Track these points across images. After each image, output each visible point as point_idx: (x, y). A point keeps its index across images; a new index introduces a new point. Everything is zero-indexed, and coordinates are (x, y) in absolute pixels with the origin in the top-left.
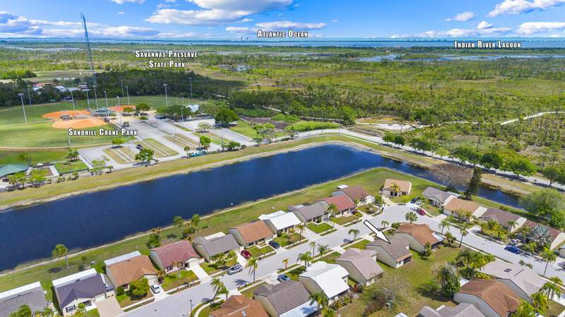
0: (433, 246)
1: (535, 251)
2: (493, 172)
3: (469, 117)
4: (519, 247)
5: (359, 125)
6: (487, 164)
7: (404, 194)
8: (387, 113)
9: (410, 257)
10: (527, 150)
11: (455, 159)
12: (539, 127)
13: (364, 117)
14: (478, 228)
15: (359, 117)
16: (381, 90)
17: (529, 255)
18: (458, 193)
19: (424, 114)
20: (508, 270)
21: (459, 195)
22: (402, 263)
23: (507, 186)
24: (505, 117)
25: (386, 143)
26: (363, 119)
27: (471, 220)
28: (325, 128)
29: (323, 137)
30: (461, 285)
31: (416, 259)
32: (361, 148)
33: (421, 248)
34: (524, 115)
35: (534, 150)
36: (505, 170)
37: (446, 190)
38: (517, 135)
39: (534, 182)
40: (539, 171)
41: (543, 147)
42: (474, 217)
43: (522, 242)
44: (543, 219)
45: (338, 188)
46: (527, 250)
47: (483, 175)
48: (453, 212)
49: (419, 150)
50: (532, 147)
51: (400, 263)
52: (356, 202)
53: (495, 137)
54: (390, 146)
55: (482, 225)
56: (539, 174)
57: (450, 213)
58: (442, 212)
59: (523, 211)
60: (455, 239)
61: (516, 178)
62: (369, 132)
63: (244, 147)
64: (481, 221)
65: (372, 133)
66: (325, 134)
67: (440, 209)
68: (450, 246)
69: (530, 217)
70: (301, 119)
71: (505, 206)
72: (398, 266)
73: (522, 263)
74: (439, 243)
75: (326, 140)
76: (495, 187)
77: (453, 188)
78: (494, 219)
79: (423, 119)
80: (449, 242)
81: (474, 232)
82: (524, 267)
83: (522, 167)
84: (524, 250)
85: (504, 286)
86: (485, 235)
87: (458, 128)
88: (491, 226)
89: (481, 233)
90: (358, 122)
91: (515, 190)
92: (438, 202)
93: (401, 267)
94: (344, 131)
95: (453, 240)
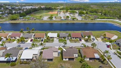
7: (109, 38)
22: (68, 59)
51: (66, 59)
58: (120, 49)
63: (77, 20)
67: (120, 47)
68: (102, 62)
72: (64, 60)
74: (96, 59)
75: (106, 22)
95: (105, 60)
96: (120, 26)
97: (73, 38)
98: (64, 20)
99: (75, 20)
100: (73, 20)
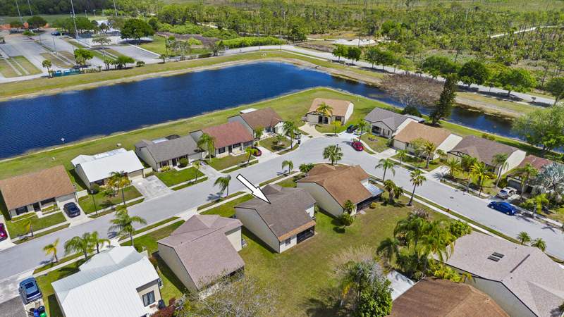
0: (360, 206)
1: (543, 209)
2: (475, 90)
3: (448, 29)
4: (515, 202)
5: (311, 41)
6: (466, 78)
7: (338, 119)
8: (351, 29)
9: (313, 228)
10: (519, 64)
11: (424, 75)
12: (534, 40)
13: (320, 33)
14: (445, 170)
15: (314, 33)
16: (351, 9)
17: (531, 216)
18: (421, 117)
19: (393, 27)
20: (496, 257)
21: (421, 119)
22: (294, 242)
23: (492, 107)
24: (492, 30)
25: (337, 58)
26: (319, 35)
27: (436, 157)
28: (265, 44)
29: (258, 54)
30: (394, 296)
31: (324, 231)
32: (305, 65)
33: (337, 210)
34: (515, 29)
35: (528, 64)
36: (491, 86)
37: (403, 113)
38: (506, 48)
39: (532, 100)
40: (537, 88)
41: (540, 61)
42: (439, 152)
43: (519, 192)
44: (548, 153)
45: (241, 113)
46: (530, 207)
47: (458, 93)
48: (407, 144)
49: (377, 64)
50: (525, 61)
51: (288, 241)
52: (259, 134)
53: (479, 50)
54: (342, 62)
55: (452, 165)
56: (537, 91)
57: (403, 146)
58: (391, 145)
59: (517, 141)
60: (401, 190)
61: (507, 96)
62: (320, 48)
63: (140, 64)
64: (450, 159)
65: (325, 49)
66: (263, 50)
67: (390, 140)
68: (392, 203)
69: (530, 151)
70: (241, 35)
71: (491, 134)
72: (283, 248)
73: (524, 238)
74: (373, 199)
75: (261, 58)
76: (476, 109)
77: (414, 109)
78: (473, 153)
79: (391, 33)
80: (391, 196)
81: (438, 176)
82: (528, 248)
83: (516, 80)
84: (523, 207)
85: (489, 301)
86: (456, 180)
87: (434, 42)
88: (466, 166)
89: (449, 178)
90: (309, 38)
91: (504, 112)
92: (387, 129)
93: (291, 250)
94: (290, 47)
95: (399, 192)
96: (316, 68)
97: (222, 150)
98: (66, 74)
99: (128, 65)
100: (120, 68)
